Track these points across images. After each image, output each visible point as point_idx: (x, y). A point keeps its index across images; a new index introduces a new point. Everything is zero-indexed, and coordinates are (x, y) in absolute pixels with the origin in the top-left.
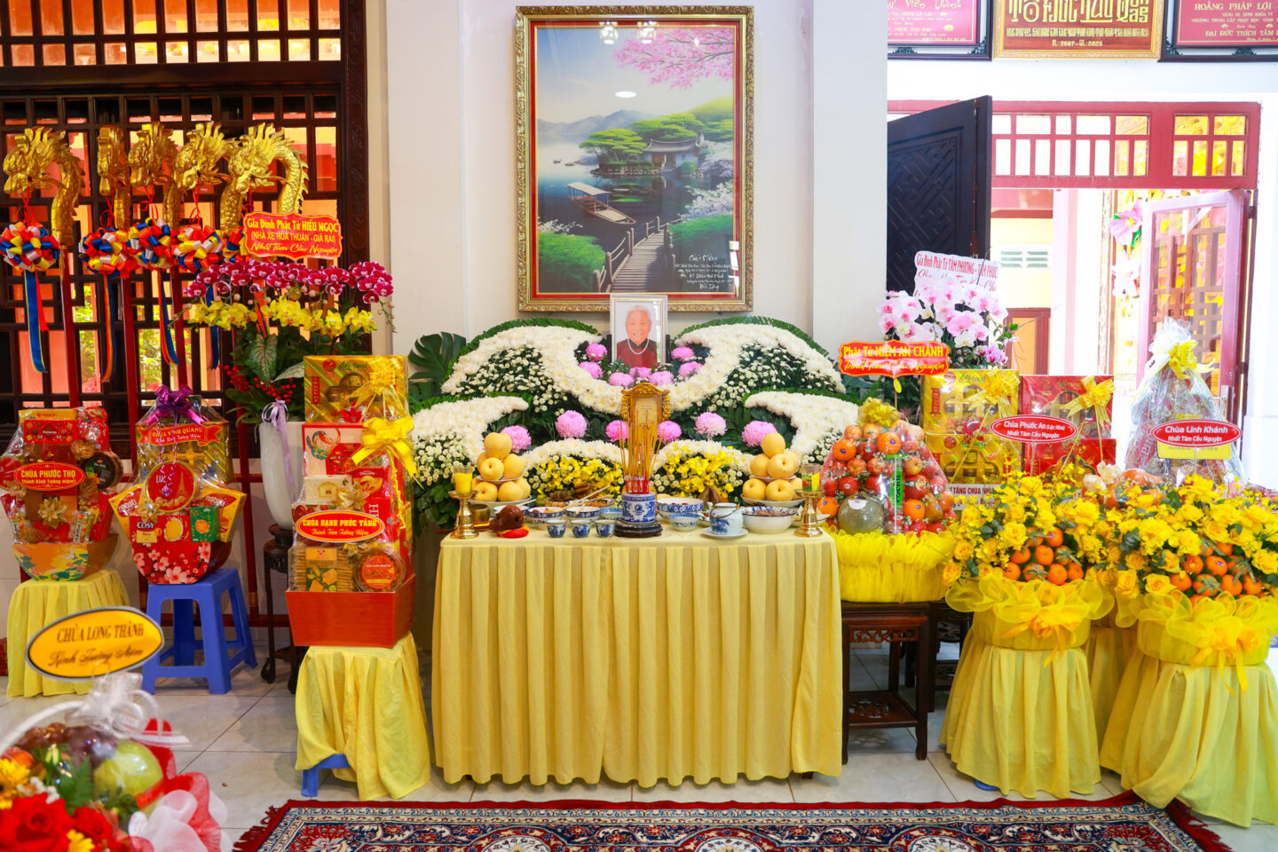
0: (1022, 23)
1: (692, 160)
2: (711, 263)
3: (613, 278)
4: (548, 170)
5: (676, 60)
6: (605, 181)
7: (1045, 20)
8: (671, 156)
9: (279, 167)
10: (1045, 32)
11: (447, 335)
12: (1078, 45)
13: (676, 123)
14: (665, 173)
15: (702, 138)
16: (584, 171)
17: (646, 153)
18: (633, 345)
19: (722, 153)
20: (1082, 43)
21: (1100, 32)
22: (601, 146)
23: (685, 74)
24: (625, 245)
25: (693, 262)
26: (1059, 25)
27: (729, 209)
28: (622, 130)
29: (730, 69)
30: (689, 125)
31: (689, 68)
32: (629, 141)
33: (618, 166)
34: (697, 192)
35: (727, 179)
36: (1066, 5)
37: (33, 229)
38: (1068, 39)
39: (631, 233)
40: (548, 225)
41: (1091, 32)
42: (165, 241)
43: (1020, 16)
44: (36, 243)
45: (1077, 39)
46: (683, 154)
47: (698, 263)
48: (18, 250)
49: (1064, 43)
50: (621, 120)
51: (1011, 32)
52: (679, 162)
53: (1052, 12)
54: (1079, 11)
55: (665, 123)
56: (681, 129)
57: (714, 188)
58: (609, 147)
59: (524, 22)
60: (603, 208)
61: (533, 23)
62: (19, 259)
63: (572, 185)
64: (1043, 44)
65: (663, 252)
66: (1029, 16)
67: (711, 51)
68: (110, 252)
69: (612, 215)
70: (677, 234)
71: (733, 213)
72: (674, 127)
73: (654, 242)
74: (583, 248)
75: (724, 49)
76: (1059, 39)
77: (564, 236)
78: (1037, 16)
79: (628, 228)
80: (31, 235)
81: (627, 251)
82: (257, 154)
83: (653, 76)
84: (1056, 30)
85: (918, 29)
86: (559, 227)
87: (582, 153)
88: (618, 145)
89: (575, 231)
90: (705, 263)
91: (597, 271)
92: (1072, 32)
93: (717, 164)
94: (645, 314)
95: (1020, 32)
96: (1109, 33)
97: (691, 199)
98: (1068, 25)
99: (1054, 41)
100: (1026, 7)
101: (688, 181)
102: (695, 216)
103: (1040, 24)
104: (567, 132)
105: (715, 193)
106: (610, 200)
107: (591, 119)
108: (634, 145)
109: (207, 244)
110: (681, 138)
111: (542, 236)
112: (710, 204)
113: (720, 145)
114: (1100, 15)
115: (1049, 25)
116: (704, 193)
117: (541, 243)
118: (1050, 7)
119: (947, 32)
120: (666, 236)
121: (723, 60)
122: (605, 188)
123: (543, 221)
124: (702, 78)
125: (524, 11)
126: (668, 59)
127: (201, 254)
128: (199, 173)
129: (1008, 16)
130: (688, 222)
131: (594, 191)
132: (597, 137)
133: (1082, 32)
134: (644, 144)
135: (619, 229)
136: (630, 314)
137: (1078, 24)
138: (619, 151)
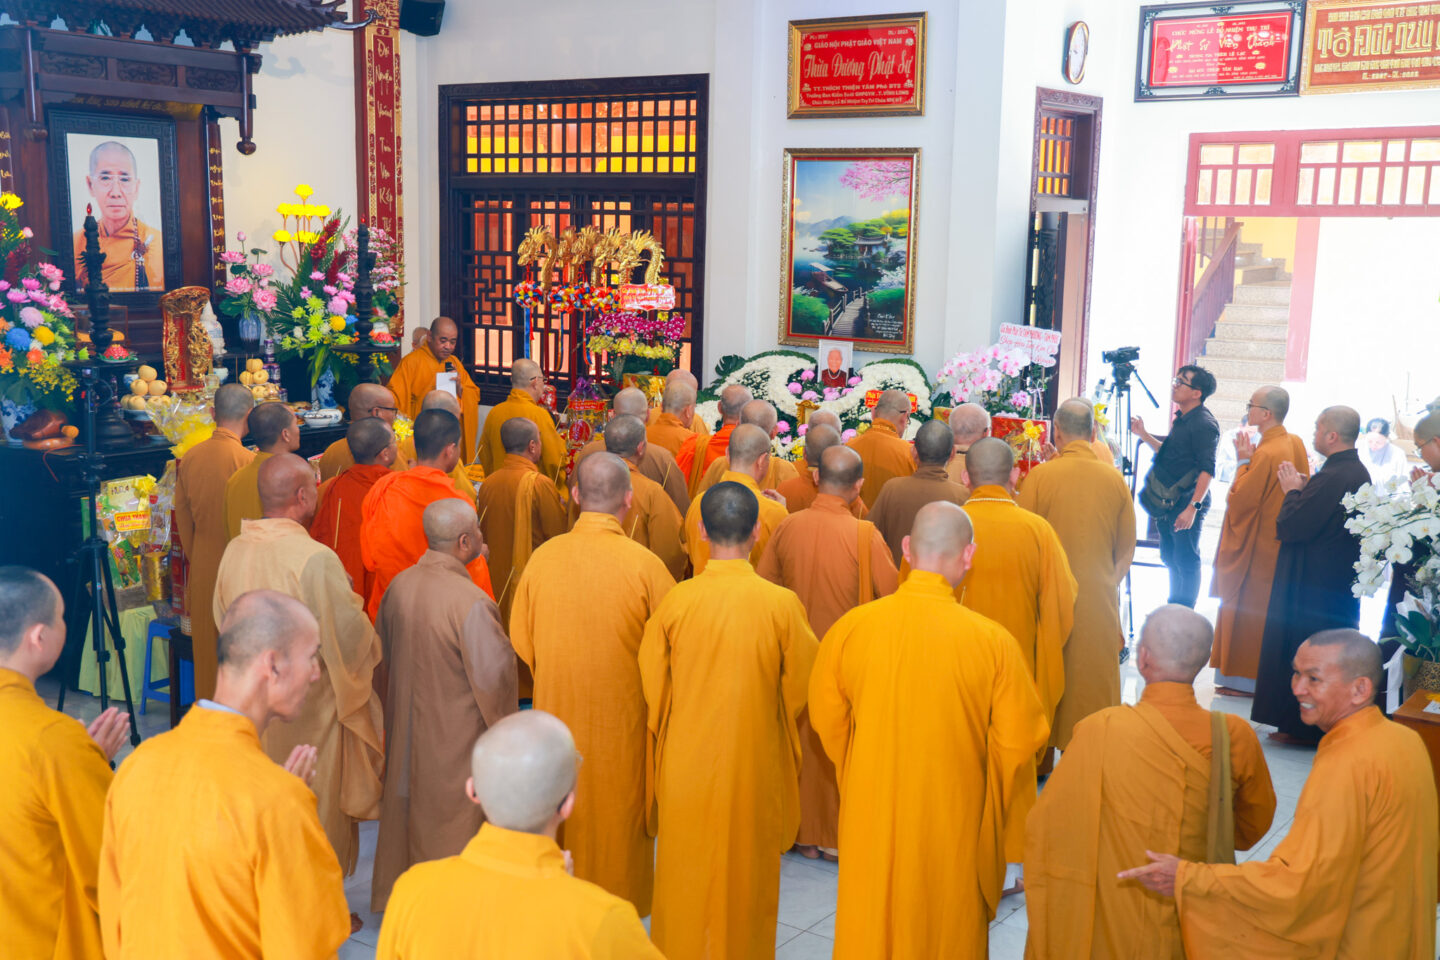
0: (1332, 59)
1: (882, 250)
2: (891, 320)
3: (833, 326)
4: (799, 254)
5: (875, 183)
6: (831, 262)
7: (1355, 54)
8: (870, 247)
9: (646, 254)
10: (1355, 66)
11: (736, 356)
12: (1391, 77)
13: (874, 226)
14: (866, 259)
15: (889, 236)
16: (820, 255)
17: (855, 245)
18: (831, 372)
19: (899, 246)
20: (1395, 75)
21: (1416, 62)
22: (830, 239)
23: (880, 192)
24: (841, 305)
25: (880, 319)
26: (1371, 57)
27: (902, 284)
28: (842, 229)
29: (907, 189)
30: (881, 227)
31: (883, 188)
32: (846, 236)
33: (839, 253)
34: (884, 272)
35: (902, 264)
36: (1379, 37)
37: (530, 286)
38: (1380, 71)
39: (845, 297)
40: (799, 289)
41: (1406, 63)
42: (586, 296)
43: (1330, 52)
44: (531, 294)
45: (1390, 71)
46: (877, 246)
47: (884, 319)
48: (522, 298)
49: (1375, 76)
50: (842, 223)
51: (1319, 69)
52: (874, 251)
53: (1364, 45)
54: (1394, 43)
55: (867, 225)
56: (876, 229)
57: (894, 270)
58: (834, 240)
59: (789, 157)
60: (829, 280)
61: (794, 158)
62: (523, 301)
63: (813, 264)
64: (1352, 79)
65: (863, 311)
66: (1339, 50)
67: (896, 177)
68: (561, 301)
69: (835, 285)
70: (871, 300)
71: (904, 287)
72: (872, 228)
73: (858, 303)
74: (817, 305)
75: (904, 175)
76: (1370, 72)
77: (807, 297)
78: (1348, 49)
79: (843, 293)
80: (529, 290)
81: (842, 309)
82: (632, 248)
83: (862, 193)
84: (1367, 63)
85: (1229, 69)
86: (805, 291)
87: (820, 243)
88: (839, 239)
89: (813, 294)
90: (888, 319)
91: (824, 321)
92: (1385, 64)
93: (897, 254)
94: (839, 353)
95: (1328, 68)
96: (1427, 62)
97: (880, 276)
98: (1382, 57)
99: (1365, 74)
100: (1336, 42)
101: (879, 264)
102: (883, 288)
103: (1350, 58)
104: (813, 229)
105: (895, 273)
106: (833, 275)
107: (824, 221)
108: (849, 239)
109: (605, 300)
110: (877, 235)
111: (796, 296)
112: (891, 280)
113: (900, 241)
114: (1417, 44)
115: (1361, 58)
116: (888, 273)
117: (794, 301)
118: (1362, 41)
119: (1258, 70)
120: (865, 300)
121: (903, 183)
122: (830, 267)
123: (796, 286)
124: (890, 195)
125: (789, 150)
126: (870, 182)
127: (602, 305)
128: (605, 258)
129: (1316, 52)
130: (878, 292)
131: (825, 269)
132: (828, 233)
133: (1395, 63)
134: (854, 239)
135: (838, 295)
136: (831, 352)
137: (1393, 56)
138: (840, 243)
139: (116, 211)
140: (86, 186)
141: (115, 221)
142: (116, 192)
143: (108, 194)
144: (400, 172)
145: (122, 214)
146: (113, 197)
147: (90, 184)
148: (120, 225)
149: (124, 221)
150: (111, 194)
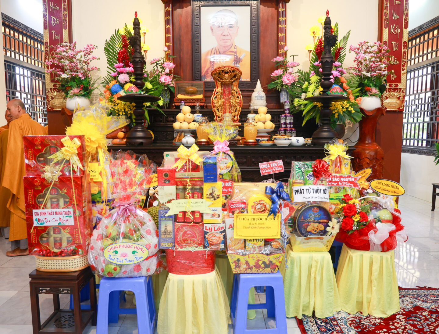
139: (226, 42)
140: (210, 31)
141: (224, 47)
142: (226, 33)
143: (222, 34)
144: (407, 15)
145: (229, 43)
146: (224, 35)
147: (212, 30)
148: (227, 49)
149: (230, 47)
150: (223, 34)
